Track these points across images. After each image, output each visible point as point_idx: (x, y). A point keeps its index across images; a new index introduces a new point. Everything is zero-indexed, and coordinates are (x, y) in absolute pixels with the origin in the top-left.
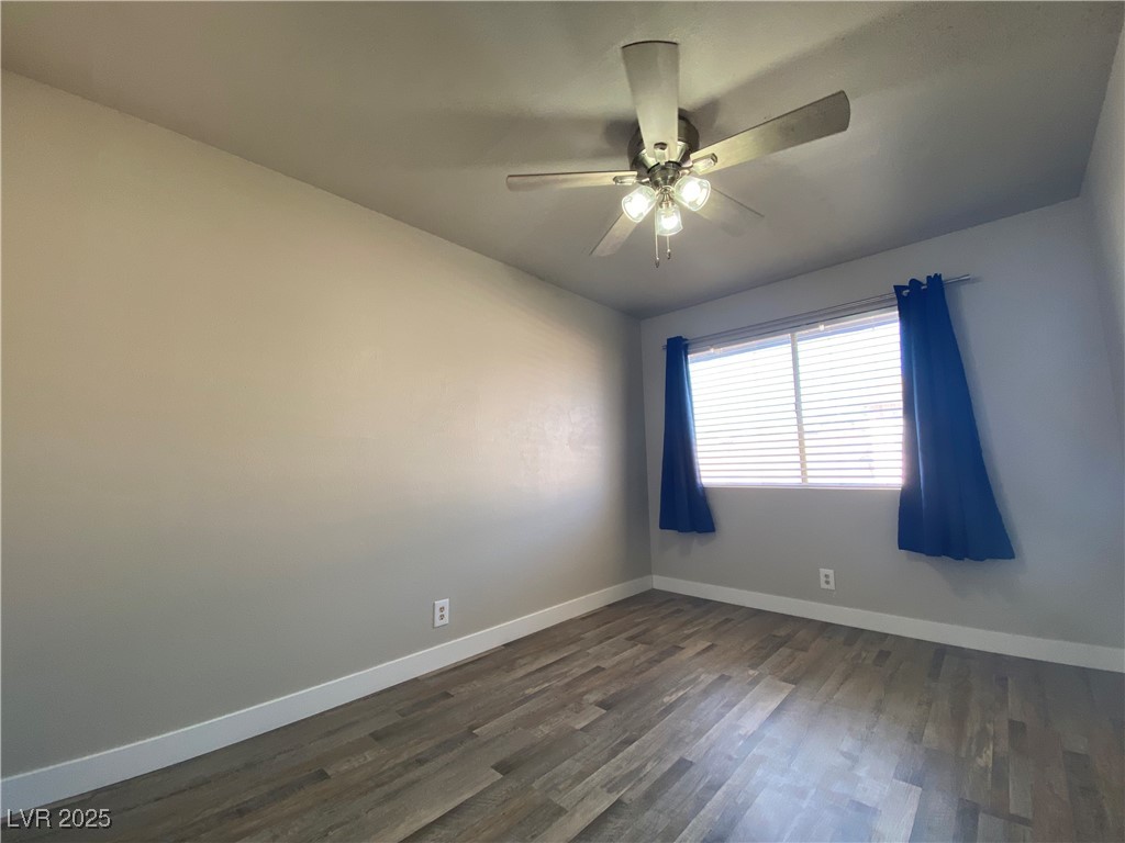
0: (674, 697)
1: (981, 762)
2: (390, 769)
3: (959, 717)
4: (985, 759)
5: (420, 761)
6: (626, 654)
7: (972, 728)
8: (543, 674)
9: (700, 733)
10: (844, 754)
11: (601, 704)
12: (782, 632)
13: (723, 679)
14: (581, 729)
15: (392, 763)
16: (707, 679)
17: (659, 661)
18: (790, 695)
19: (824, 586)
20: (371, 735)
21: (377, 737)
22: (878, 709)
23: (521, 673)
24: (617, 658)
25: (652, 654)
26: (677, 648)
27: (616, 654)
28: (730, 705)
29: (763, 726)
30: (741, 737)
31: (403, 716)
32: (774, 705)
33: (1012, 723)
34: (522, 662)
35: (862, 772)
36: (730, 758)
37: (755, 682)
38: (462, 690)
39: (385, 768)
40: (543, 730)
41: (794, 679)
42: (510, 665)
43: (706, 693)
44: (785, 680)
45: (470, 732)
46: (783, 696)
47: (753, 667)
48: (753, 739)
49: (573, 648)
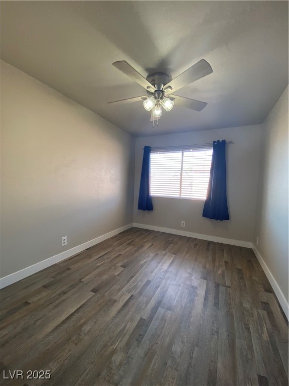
0: (144, 262)
1: (219, 272)
2: (53, 297)
3: (214, 261)
4: (220, 272)
5: (64, 293)
6: (127, 249)
7: (217, 264)
8: (102, 258)
9: (152, 272)
10: (188, 273)
11: (122, 266)
12: (170, 239)
13: (157, 255)
14: (118, 275)
15: (54, 295)
16: (152, 255)
17: (137, 251)
18: (174, 258)
19: (182, 226)
20: (43, 286)
21: (45, 287)
22: (196, 260)
23: (94, 258)
24: (125, 251)
25: (135, 249)
26: (142, 246)
27: (124, 250)
28: (159, 263)
29: (168, 268)
30: (163, 272)
31: (54, 278)
32: (171, 262)
33: (225, 262)
34: (94, 255)
35: (193, 278)
36: (161, 278)
37: (165, 255)
38: (74, 267)
39: (52, 297)
40: (105, 277)
41: (175, 253)
42: (90, 256)
43: (152, 259)
44: (172, 254)
45: (80, 281)
46: (173, 258)
47: (164, 250)
48: (166, 271)
49: (110, 249)
